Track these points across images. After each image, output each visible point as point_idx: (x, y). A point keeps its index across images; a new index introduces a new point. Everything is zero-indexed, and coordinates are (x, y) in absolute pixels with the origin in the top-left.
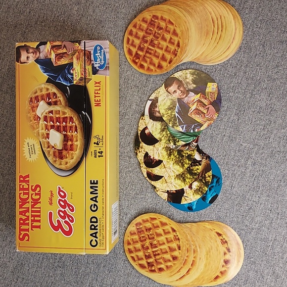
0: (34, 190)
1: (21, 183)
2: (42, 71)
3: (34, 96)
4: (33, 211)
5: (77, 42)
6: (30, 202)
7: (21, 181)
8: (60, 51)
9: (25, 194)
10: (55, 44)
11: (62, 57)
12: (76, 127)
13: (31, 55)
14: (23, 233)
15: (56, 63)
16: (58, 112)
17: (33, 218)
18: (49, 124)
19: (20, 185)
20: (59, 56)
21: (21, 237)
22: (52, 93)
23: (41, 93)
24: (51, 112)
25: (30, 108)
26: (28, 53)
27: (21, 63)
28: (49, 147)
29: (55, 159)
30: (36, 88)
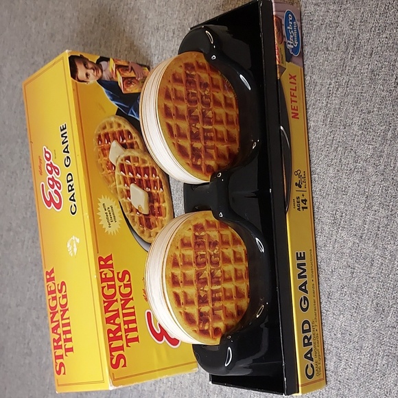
0: (121, 280)
1: (102, 270)
2: (108, 98)
3: (102, 133)
4: (125, 315)
5: (145, 66)
6: (119, 300)
7: (101, 267)
8: (127, 74)
9: (110, 287)
10: (120, 63)
11: (131, 83)
12: (160, 182)
13: (91, 72)
14: (115, 354)
15: (125, 90)
16: (136, 159)
17: (126, 327)
18: (127, 176)
19: (101, 273)
20: (128, 81)
21: (114, 362)
22: (126, 131)
23: (112, 130)
24: (128, 158)
25: (99, 150)
26: (87, 68)
27: (79, 81)
28: (132, 211)
29: (142, 229)
30: (103, 121)
